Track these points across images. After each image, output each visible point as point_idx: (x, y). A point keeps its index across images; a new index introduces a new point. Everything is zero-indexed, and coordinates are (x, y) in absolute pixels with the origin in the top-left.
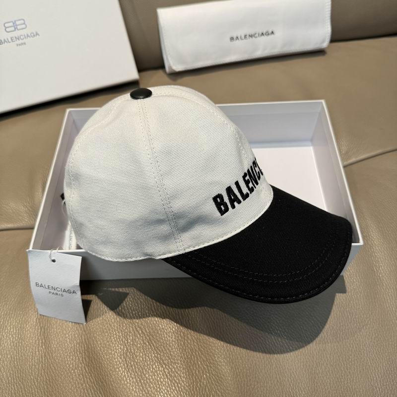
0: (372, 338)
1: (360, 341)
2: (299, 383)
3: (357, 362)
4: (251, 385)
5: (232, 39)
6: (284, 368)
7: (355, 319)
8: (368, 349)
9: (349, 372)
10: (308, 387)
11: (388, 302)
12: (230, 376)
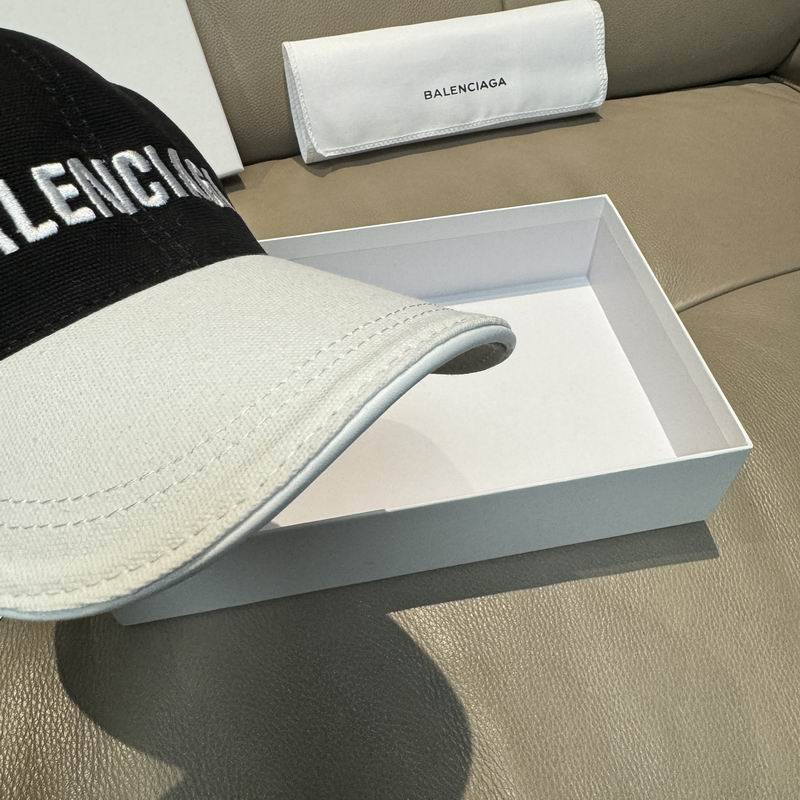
0: (772, 638)
1: (749, 643)
2: (644, 744)
3: (752, 688)
4: (549, 755)
5: (428, 95)
6: (610, 713)
7: (734, 603)
8: (767, 660)
9: (739, 710)
10: (664, 750)
11: (791, 564)
12: (506, 740)
